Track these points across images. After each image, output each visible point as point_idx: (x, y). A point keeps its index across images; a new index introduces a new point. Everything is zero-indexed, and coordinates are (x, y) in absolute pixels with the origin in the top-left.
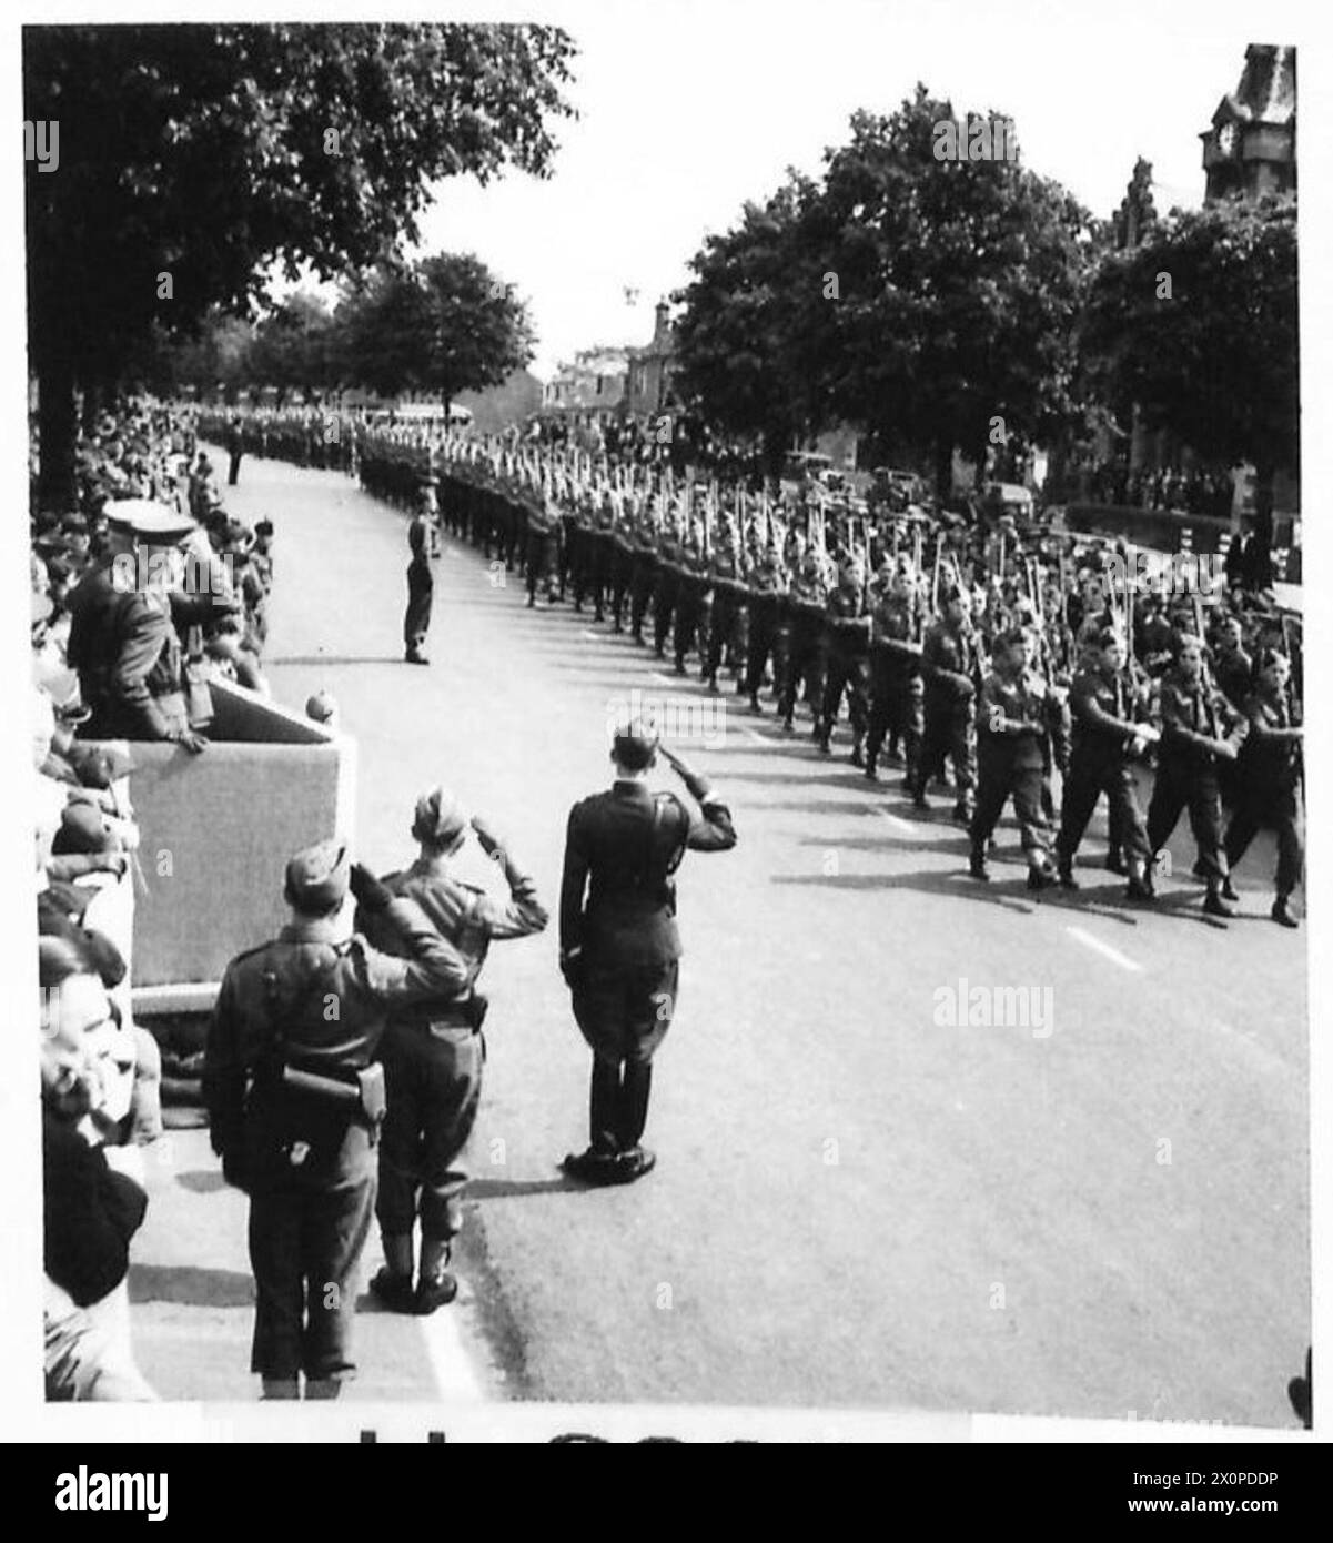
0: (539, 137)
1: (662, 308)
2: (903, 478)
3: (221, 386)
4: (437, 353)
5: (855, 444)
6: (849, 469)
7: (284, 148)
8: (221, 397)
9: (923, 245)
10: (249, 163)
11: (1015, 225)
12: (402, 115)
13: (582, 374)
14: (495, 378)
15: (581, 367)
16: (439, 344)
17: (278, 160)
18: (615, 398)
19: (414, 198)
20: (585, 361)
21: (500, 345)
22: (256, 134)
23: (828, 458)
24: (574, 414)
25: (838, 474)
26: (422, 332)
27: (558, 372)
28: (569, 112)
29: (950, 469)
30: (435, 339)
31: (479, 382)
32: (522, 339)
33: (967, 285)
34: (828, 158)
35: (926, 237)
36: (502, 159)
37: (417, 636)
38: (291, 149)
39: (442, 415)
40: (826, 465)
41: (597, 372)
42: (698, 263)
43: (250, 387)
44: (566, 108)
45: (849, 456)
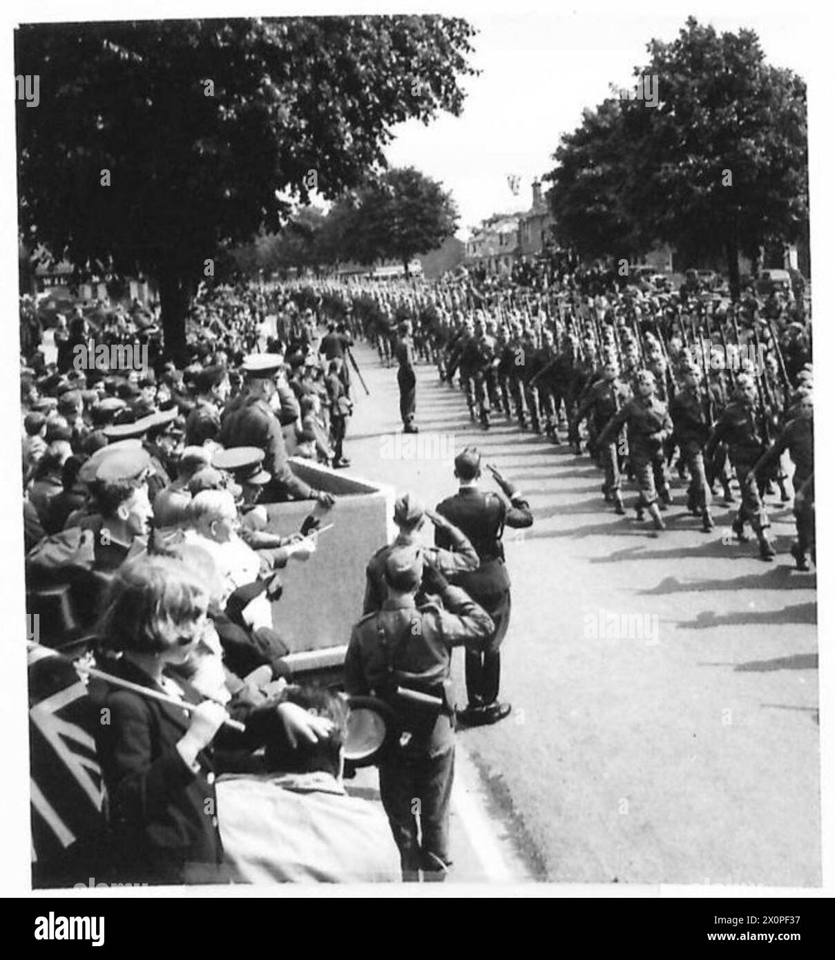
0: (455, 91)
1: (536, 186)
2: (705, 274)
3: (261, 271)
4: (397, 233)
5: (671, 256)
6: (668, 272)
7: (295, 118)
8: (261, 278)
9: (705, 123)
10: (274, 130)
11: (763, 103)
12: (368, 89)
13: (489, 234)
14: (434, 244)
15: (489, 230)
16: (396, 227)
17: (292, 126)
18: (513, 246)
19: (382, 137)
20: (490, 226)
21: (434, 222)
22: (276, 110)
23: (656, 268)
24: (487, 260)
25: (660, 277)
26: (385, 221)
27: (473, 235)
28: (472, 73)
29: (736, 264)
30: (394, 224)
31: (425, 248)
32: (449, 217)
33: (736, 145)
34: (636, 74)
35: (706, 117)
36: (435, 106)
37: (410, 415)
38: (300, 118)
39: (403, 272)
40: (654, 272)
41: (498, 231)
42: (559, 155)
43: (278, 269)
44: (470, 70)
45: (668, 264)
